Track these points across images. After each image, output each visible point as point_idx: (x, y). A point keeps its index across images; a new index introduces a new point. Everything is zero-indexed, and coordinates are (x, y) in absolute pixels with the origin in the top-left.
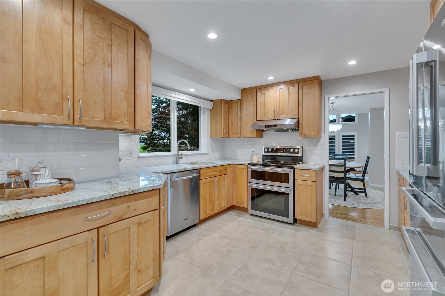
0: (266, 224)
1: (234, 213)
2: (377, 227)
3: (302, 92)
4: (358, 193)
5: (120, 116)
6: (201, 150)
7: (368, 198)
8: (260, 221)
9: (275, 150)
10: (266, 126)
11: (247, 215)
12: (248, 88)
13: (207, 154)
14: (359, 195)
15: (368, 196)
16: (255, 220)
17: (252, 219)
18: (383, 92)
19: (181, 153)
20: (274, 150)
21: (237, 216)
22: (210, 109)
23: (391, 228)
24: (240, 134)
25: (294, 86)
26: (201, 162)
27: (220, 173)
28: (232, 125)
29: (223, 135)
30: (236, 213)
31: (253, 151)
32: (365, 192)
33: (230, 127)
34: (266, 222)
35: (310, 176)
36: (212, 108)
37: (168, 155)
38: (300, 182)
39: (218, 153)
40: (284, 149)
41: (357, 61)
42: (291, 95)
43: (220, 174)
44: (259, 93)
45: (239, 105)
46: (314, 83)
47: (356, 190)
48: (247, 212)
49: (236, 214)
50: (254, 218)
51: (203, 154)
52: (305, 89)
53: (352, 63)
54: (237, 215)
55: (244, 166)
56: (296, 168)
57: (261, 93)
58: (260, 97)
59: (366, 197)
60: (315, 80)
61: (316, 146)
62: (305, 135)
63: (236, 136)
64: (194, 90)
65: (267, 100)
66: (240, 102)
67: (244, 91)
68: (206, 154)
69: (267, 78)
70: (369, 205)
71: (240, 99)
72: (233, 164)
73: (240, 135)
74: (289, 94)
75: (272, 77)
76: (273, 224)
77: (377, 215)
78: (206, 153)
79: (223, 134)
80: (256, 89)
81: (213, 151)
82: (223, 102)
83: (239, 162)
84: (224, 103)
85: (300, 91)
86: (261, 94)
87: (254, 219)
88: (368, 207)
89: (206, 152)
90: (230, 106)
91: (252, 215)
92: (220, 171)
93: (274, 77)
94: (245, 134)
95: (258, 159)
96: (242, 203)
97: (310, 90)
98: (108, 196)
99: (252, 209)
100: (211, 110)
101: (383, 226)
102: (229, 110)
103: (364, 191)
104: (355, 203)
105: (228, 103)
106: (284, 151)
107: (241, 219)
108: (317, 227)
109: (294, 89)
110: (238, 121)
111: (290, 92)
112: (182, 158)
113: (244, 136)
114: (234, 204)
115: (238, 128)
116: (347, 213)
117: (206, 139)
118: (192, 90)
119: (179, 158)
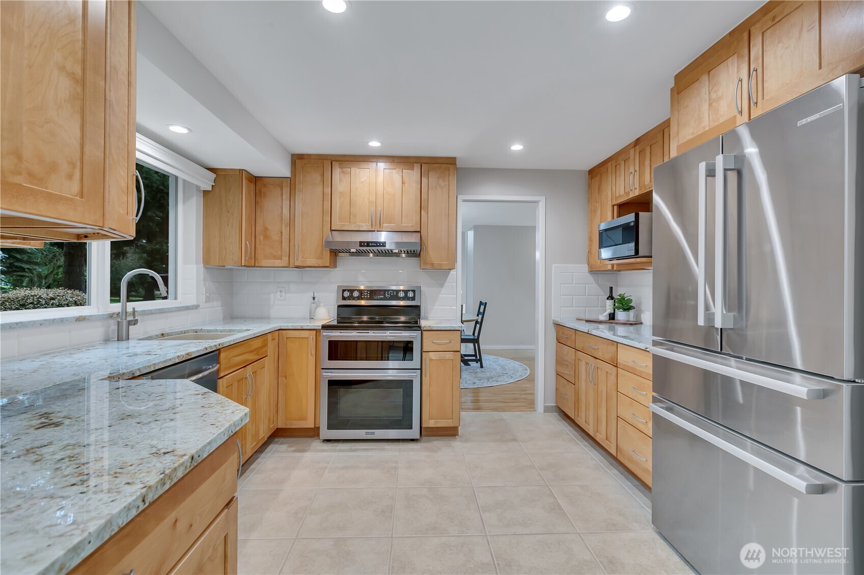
0: (370, 453)
1: (284, 447)
2: (529, 412)
3: (427, 182)
4: (469, 362)
5: (53, 168)
6: (176, 299)
7: (485, 369)
8: (355, 450)
9: (366, 294)
10: (361, 243)
11: (316, 444)
12: (309, 155)
13: (196, 307)
14: (470, 365)
15: (483, 366)
16: (340, 451)
17: (335, 451)
18: (536, 202)
19: (134, 309)
20: (364, 295)
21: (295, 451)
22: (204, 191)
23: (547, 409)
24: (287, 259)
25: (414, 168)
26: (188, 331)
27: (257, 354)
28: (266, 237)
29: (245, 260)
30: (286, 445)
31: (314, 298)
32: (480, 360)
33: (260, 239)
34: (367, 450)
35: (450, 342)
36: (211, 190)
37: (91, 316)
38: (432, 355)
39: (219, 303)
40: (385, 291)
41: (525, 146)
42: (406, 185)
43: (256, 357)
44: (337, 172)
45: (286, 191)
46: (449, 170)
47: (466, 358)
48: (318, 435)
49: (289, 447)
50: (337, 446)
51: (187, 308)
52: (433, 178)
53: (517, 147)
54: (294, 448)
55: (308, 332)
56: (425, 329)
57: (343, 172)
58: (341, 180)
59: (482, 367)
60: (450, 164)
61: (442, 285)
62: (433, 264)
63: (277, 263)
64: (185, 131)
65: (357, 188)
66: (290, 184)
67: (298, 160)
68: (193, 309)
69: (367, 142)
70: (494, 379)
71: (290, 177)
72: (279, 330)
73: (288, 261)
74: (403, 183)
75: (378, 142)
76: (383, 449)
77: (513, 394)
78: (193, 306)
79: (246, 257)
80: (330, 161)
81: (208, 300)
82: (246, 178)
83: (294, 324)
84: (249, 180)
85: (424, 180)
86: (342, 174)
87: (338, 448)
88: (495, 384)
89: (192, 301)
90: (260, 191)
91: (328, 441)
92: (257, 350)
93: (382, 143)
94: (300, 259)
95: (326, 314)
96: (304, 419)
97: (441, 181)
98: (128, 508)
99: (330, 427)
100: (205, 193)
101: (532, 409)
102: (258, 199)
103: (474, 358)
104: (476, 381)
105: (256, 182)
106: (385, 295)
107: (308, 456)
108: (458, 435)
109: (413, 175)
110: (284, 228)
111: (406, 179)
112: (135, 322)
113: (297, 264)
114: (280, 426)
115: (283, 243)
116: (478, 400)
117: (193, 267)
118: (178, 130)
119: (130, 323)
